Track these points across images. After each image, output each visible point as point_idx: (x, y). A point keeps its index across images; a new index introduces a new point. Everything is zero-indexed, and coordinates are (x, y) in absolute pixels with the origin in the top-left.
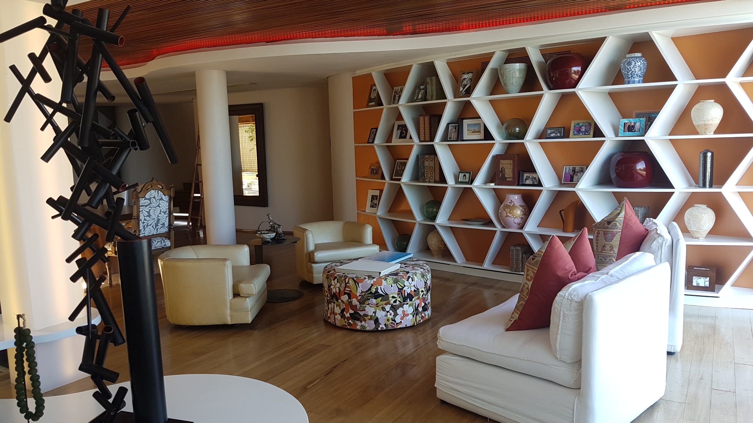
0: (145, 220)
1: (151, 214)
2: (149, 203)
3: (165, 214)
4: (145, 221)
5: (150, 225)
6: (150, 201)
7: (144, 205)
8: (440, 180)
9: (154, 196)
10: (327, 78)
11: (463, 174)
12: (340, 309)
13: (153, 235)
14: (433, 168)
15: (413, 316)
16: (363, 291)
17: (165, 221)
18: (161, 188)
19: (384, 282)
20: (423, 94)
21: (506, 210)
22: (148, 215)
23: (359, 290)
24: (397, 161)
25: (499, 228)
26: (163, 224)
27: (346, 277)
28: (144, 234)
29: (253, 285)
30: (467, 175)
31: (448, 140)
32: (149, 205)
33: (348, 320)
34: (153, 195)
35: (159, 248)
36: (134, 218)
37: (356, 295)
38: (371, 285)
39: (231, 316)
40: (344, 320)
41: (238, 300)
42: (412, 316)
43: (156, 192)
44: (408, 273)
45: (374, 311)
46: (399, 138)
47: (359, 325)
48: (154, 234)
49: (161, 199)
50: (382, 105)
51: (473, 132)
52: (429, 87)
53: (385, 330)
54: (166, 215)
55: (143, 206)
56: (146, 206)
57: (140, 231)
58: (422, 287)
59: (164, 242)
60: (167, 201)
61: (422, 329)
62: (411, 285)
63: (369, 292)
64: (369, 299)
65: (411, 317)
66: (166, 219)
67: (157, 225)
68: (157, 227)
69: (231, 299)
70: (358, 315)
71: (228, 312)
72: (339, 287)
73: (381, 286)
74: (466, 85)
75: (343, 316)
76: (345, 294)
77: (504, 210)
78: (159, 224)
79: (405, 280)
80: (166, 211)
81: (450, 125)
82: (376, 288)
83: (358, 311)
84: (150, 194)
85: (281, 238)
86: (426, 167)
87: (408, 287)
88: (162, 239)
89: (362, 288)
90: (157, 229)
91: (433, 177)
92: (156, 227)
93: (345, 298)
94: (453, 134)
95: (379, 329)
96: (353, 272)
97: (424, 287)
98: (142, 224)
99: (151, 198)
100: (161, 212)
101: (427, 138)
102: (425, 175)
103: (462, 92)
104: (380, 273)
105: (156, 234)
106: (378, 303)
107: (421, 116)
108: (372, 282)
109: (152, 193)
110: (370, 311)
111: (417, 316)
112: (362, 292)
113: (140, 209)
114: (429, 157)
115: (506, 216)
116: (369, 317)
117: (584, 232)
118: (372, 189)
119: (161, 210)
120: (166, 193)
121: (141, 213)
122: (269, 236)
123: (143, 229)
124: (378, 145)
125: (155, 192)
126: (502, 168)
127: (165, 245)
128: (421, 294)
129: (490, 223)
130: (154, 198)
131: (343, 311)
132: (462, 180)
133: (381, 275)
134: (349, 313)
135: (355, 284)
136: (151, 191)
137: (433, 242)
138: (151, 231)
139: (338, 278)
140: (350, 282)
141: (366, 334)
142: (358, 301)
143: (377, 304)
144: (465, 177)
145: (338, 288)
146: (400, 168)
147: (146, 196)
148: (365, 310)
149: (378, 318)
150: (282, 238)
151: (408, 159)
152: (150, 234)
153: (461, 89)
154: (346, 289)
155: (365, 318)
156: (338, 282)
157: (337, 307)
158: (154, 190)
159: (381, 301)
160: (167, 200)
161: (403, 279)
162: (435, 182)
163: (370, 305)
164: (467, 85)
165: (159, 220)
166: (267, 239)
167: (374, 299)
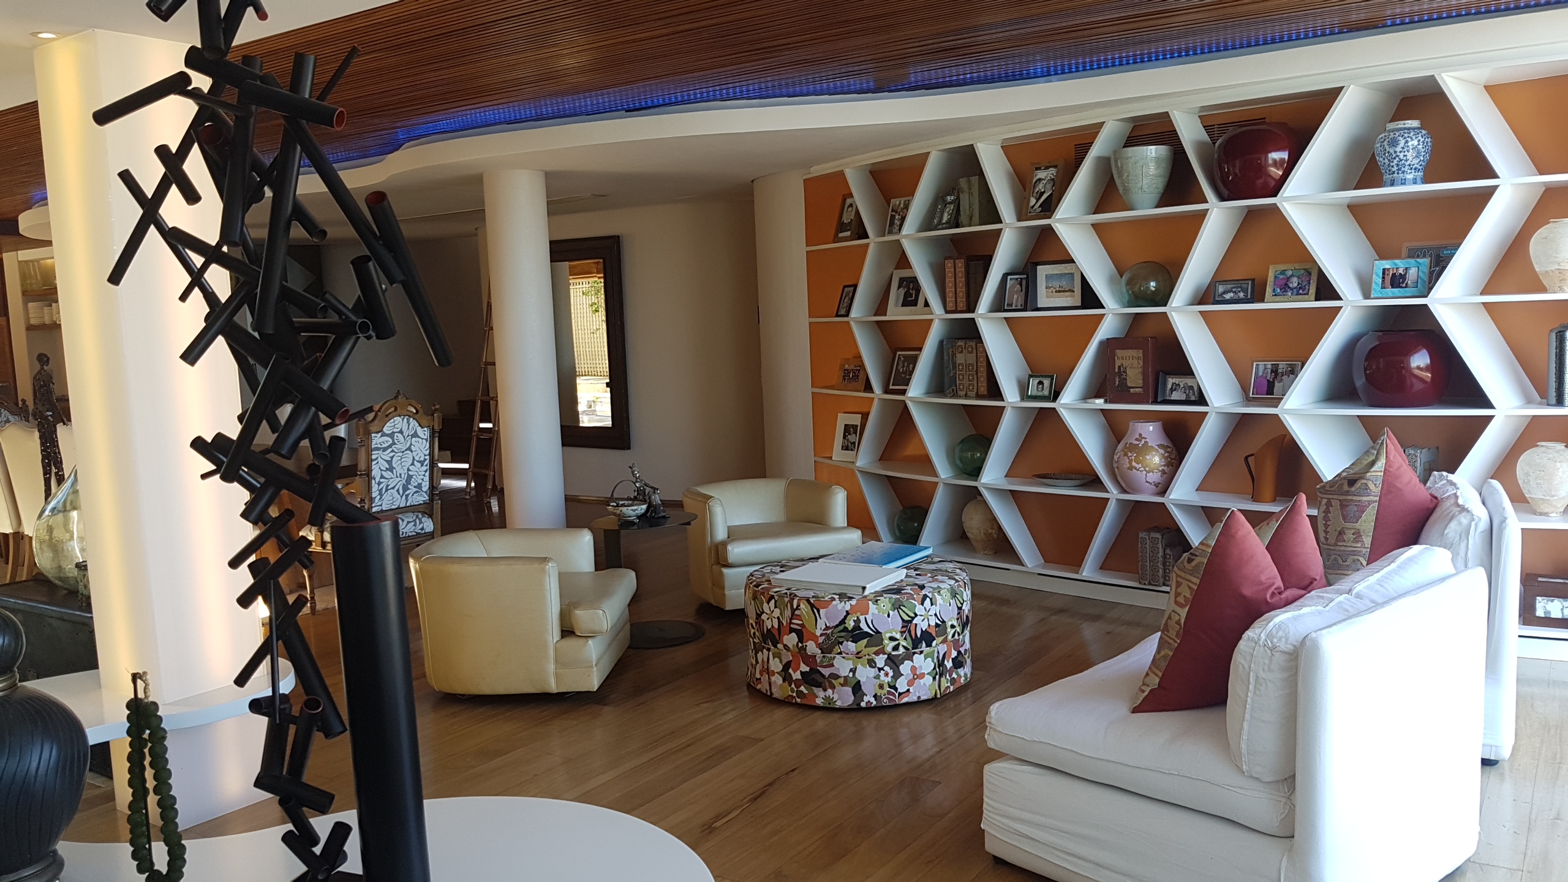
0: (382, 477)
1: (394, 466)
2: (391, 442)
3: (422, 465)
4: (382, 480)
5: (393, 488)
6: (393, 440)
7: (381, 448)
8: (988, 391)
9: (401, 429)
10: (752, 181)
11: (1037, 381)
12: (781, 662)
13: (398, 508)
14: (973, 369)
15: (934, 678)
16: (828, 625)
17: (422, 479)
18: (415, 411)
19: (872, 607)
20: (952, 213)
21: (1130, 454)
22: (388, 467)
23: (821, 624)
24: (899, 353)
25: (1113, 493)
26: (419, 486)
27: (793, 596)
28: (381, 505)
29: (601, 611)
30: (1046, 382)
31: (1006, 308)
32: (390, 446)
33: (798, 686)
34: (399, 426)
35: (410, 534)
36: (361, 475)
37: (814, 634)
38: (845, 614)
39: (557, 675)
40: (790, 685)
41: (570, 642)
42: (932, 678)
43: (405, 420)
44: (922, 587)
45: (852, 667)
46: (902, 306)
47: (820, 697)
48: (401, 506)
49: (415, 435)
50: (867, 237)
51: (1060, 292)
52: (965, 199)
53: (875, 708)
54: (424, 468)
55: (378, 449)
56: (385, 449)
57: (372, 500)
58: (952, 618)
59: (421, 523)
60: (426, 440)
61: (952, 705)
62: (929, 613)
63: (841, 628)
64: (841, 643)
65: (928, 679)
66: (424, 475)
67: (405, 488)
68: (407, 493)
69: (557, 642)
70: (818, 675)
71: (551, 667)
72: (778, 618)
73: (867, 616)
74: (1042, 193)
75: (787, 678)
76: (790, 633)
77: (1126, 455)
78: (409, 486)
79: (916, 603)
80: (425, 460)
81: (1009, 277)
82: (855, 619)
83: (820, 666)
84: (393, 424)
85: (659, 513)
86: (959, 364)
87: (923, 618)
88: (417, 516)
89: (827, 618)
90: (407, 496)
91: (973, 386)
92: (404, 492)
93: (791, 640)
94: (1016, 296)
95: (863, 704)
96: (808, 585)
97: (956, 617)
98: (377, 485)
99: (393, 433)
100: (415, 462)
101: (962, 305)
102: (958, 382)
103: (1035, 207)
104: (864, 588)
105: (404, 505)
106: (860, 652)
107: (947, 258)
108: (848, 608)
109: (396, 422)
110: (842, 666)
111: (942, 679)
112: (827, 628)
113: (371, 454)
114: (965, 344)
115: (1128, 468)
116: (841, 680)
117: (1299, 502)
118: (845, 413)
119: (414, 458)
120: (424, 422)
121: (374, 463)
122: (634, 510)
123: (379, 497)
124: (856, 320)
125: (403, 420)
126: (1119, 367)
127: (422, 529)
128: (950, 632)
129: (1095, 482)
130: (401, 432)
131: (787, 666)
132: (1034, 393)
133: (866, 593)
134: (799, 671)
135: (811, 612)
136: (395, 418)
137: (973, 522)
138: (394, 500)
139: (776, 598)
140: (802, 606)
141: (836, 716)
142: (819, 646)
143: (858, 653)
144: (1041, 386)
145: (777, 620)
146: (905, 369)
147: (385, 430)
148: (832, 665)
149: (859, 681)
150: (660, 515)
151: (920, 349)
152: (393, 507)
153: (1033, 201)
154: (794, 621)
155: (833, 681)
156: (776, 607)
157: (774, 658)
158: (400, 416)
159: (866, 647)
160: (426, 437)
161: (913, 601)
162: (979, 397)
163: (844, 655)
164: (1044, 192)
165: (410, 477)
166: (630, 517)
167: (852, 641)
